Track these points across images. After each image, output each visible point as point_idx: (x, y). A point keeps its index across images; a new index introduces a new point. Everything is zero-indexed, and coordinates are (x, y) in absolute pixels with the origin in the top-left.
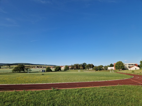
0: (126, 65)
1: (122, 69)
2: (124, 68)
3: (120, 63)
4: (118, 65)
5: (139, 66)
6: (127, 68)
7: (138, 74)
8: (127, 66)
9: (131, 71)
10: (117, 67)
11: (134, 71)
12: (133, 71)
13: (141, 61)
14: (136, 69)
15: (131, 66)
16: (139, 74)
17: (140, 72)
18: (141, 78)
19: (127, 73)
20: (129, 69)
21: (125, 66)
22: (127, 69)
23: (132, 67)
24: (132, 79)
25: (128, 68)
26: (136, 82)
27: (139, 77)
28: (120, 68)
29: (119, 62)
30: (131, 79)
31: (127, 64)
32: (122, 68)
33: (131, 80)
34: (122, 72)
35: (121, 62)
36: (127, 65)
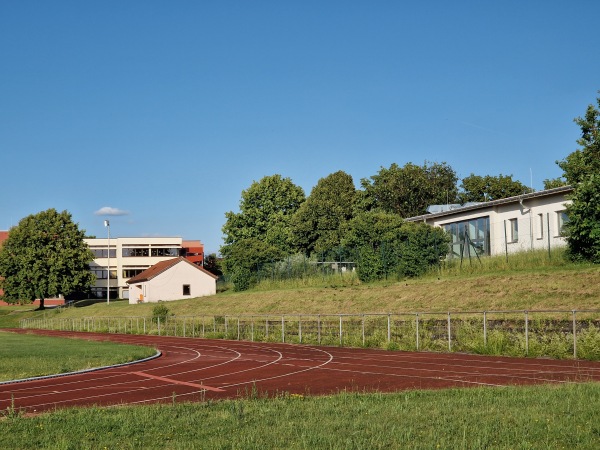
0: (103, 254)
1: (67, 298)
2: (84, 280)
3: (52, 233)
4: (31, 251)
5: (211, 266)
6: (109, 284)
7: (199, 328)
8: (119, 263)
9: (148, 313)
10: (20, 276)
11: (167, 306)
12: (161, 311)
13: (230, 216)
14: (186, 290)
15: (151, 261)
16: (203, 335)
17: (220, 311)
18: (213, 357)
19: (112, 329)
20: (133, 294)
21: (99, 262)
22: (114, 295)
23: (157, 270)
24: (146, 365)
25: (122, 282)
26: (177, 382)
27: (204, 350)
28: (53, 286)
29: (44, 216)
30: (133, 367)
31: (119, 243)
32: (66, 286)
33: (137, 377)
34: (61, 326)
35: (66, 220)
36: (113, 254)
